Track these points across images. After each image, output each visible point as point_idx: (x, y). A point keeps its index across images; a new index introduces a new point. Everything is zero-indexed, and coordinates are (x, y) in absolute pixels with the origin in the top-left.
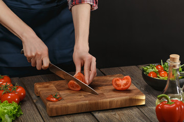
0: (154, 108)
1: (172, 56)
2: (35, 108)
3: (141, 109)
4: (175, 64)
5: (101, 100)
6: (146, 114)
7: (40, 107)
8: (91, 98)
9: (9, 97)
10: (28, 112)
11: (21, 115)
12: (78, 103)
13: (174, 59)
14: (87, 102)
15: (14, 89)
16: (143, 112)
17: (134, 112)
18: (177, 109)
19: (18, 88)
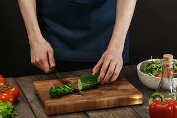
0: (148, 107)
1: (165, 56)
2: (29, 108)
3: (135, 109)
4: (168, 64)
5: (99, 99)
6: (139, 114)
7: (34, 107)
8: (88, 97)
9: (4, 97)
10: (22, 112)
11: (15, 115)
12: (76, 102)
13: (167, 59)
14: (85, 101)
15: (8, 89)
16: (137, 111)
17: (128, 112)
18: (170, 108)
19: (12, 88)
